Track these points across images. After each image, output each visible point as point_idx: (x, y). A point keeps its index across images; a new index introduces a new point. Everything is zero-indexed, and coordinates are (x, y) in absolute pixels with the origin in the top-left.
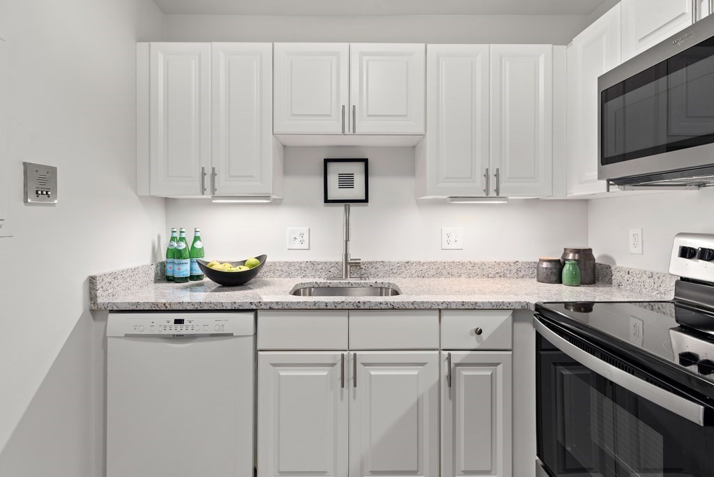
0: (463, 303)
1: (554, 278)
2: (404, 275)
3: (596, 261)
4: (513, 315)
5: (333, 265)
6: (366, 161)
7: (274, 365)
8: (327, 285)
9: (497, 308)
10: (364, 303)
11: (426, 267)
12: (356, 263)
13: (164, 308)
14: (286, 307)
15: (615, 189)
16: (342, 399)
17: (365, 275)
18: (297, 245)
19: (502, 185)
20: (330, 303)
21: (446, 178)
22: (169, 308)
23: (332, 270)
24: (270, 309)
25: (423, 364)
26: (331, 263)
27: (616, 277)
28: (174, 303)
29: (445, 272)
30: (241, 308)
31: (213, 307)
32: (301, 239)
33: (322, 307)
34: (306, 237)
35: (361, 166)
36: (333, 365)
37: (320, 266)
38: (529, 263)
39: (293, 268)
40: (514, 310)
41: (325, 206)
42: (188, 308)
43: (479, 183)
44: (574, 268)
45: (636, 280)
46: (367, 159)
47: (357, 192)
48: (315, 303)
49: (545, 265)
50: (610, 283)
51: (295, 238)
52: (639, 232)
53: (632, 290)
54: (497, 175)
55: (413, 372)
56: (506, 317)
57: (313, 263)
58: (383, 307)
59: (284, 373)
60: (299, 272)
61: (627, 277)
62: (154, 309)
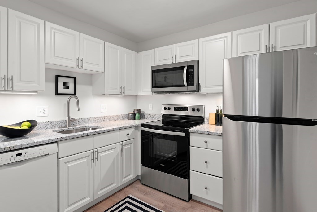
0: (125, 127)
1: (133, 118)
2: (89, 123)
3: (142, 113)
4: (135, 128)
5: (61, 122)
6: (75, 78)
7: (65, 163)
8: (63, 130)
9: (132, 127)
10: (100, 131)
11: (97, 119)
12: (73, 120)
13: (9, 150)
14: (73, 138)
15: (153, 94)
16: (92, 167)
17: (75, 125)
18: (42, 114)
19: (125, 91)
20: (89, 133)
21: (111, 88)
22: (12, 149)
23: (60, 124)
24: (66, 139)
25: (114, 148)
26: (60, 121)
27: (146, 116)
28: (16, 146)
29: (102, 120)
30: (53, 141)
31: (39, 144)
32: (44, 111)
33: (86, 135)
34: (46, 111)
35: (72, 80)
36: (88, 156)
37: (55, 123)
38: (124, 115)
39: (41, 125)
40: (135, 127)
41: (55, 96)
42: (25, 147)
43: (119, 90)
44: (138, 115)
45: (151, 116)
46: (76, 78)
47: (71, 90)
48: (84, 134)
49: (131, 115)
50: (144, 118)
51: (41, 111)
52: (151, 104)
53: (150, 119)
54: (124, 88)
55: (112, 151)
56: (133, 129)
57: (51, 122)
58: (105, 131)
59: (70, 165)
60: (44, 127)
61: (149, 116)
62: (2, 151)
